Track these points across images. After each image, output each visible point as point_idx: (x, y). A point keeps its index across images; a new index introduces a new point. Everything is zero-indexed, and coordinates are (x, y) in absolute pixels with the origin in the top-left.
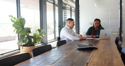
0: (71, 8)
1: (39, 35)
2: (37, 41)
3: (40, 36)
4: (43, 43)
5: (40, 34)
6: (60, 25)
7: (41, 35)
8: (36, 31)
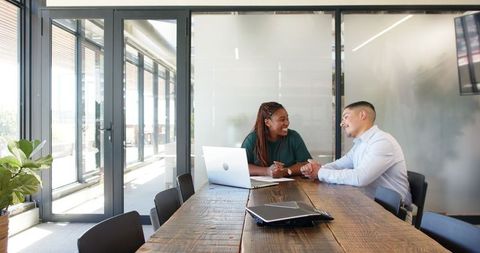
0: (141, 57)
1: (25, 166)
2: (14, 194)
3: (27, 171)
4: (31, 201)
5: (27, 162)
6: (112, 124)
7: (30, 166)
8: (10, 150)
